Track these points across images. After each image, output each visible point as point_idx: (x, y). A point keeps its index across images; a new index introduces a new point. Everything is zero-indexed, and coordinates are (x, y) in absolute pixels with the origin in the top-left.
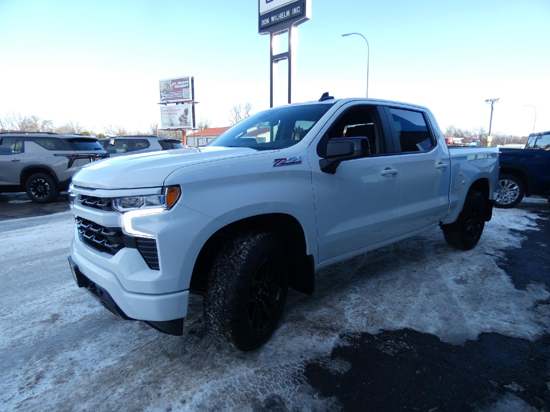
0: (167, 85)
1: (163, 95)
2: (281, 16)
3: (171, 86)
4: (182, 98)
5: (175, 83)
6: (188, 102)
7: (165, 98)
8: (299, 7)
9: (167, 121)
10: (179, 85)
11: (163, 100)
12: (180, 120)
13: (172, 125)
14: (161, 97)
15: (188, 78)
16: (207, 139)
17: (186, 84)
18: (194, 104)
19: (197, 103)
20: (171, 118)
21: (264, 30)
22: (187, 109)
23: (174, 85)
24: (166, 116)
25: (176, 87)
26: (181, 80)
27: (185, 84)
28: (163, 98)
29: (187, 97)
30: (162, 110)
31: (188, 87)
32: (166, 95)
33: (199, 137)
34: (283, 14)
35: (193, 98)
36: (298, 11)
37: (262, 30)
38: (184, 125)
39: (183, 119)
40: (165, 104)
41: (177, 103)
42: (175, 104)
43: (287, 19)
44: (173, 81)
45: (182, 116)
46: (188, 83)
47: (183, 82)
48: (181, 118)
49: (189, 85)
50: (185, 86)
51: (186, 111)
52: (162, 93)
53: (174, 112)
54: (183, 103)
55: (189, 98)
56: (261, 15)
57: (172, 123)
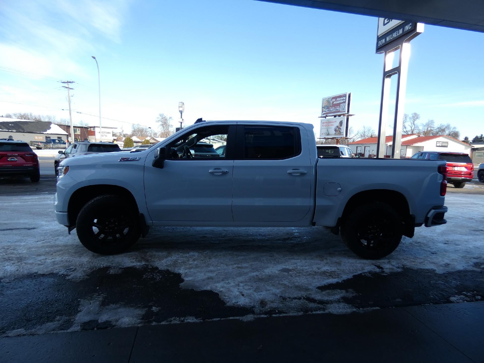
0: (328, 101)
1: (324, 110)
2: (395, 35)
3: (331, 102)
4: (339, 112)
5: (335, 100)
6: (344, 115)
7: (325, 112)
8: (411, 24)
9: (325, 131)
10: (338, 101)
11: (324, 114)
12: (336, 130)
13: (328, 134)
14: (323, 112)
15: (346, 95)
16: (365, 147)
17: (344, 99)
18: (349, 117)
19: (351, 115)
20: (328, 129)
21: (380, 49)
22: (342, 121)
23: (334, 101)
24: (325, 127)
25: (335, 103)
26: (340, 97)
27: (342, 100)
28: (324, 112)
29: (343, 111)
30: (322, 122)
31: (345, 102)
32: (326, 110)
33: (357, 146)
34: (397, 33)
35: (348, 111)
36: (410, 27)
37: (379, 50)
38: (338, 135)
39: (338, 130)
40: (325, 117)
41: (335, 116)
42: (333, 117)
43: (400, 36)
44: (333, 98)
45: (337, 127)
46: (346, 99)
47: (342, 98)
48: (336, 129)
49: (345, 101)
50: (342, 101)
51: (341, 123)
52: (323, 108)
53: (332, 124)
54: (339, 116)
55: (345, 111)
56: (379, 37)
57: (329, 133)
